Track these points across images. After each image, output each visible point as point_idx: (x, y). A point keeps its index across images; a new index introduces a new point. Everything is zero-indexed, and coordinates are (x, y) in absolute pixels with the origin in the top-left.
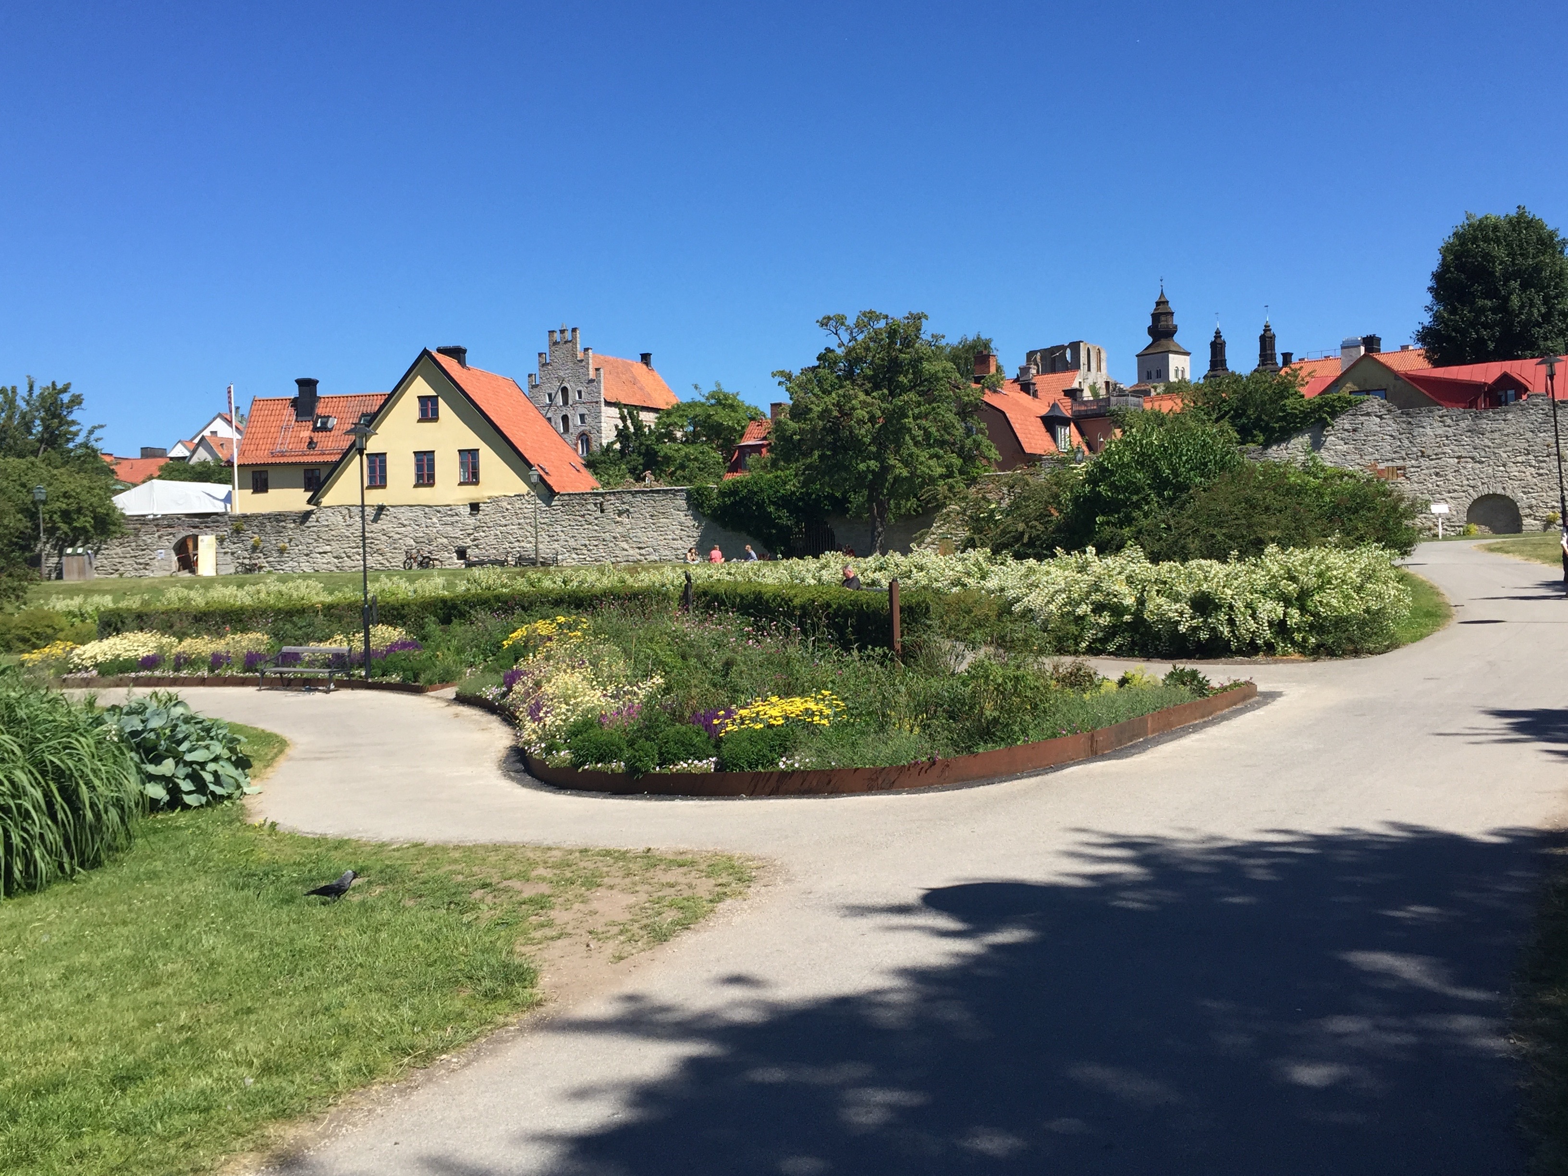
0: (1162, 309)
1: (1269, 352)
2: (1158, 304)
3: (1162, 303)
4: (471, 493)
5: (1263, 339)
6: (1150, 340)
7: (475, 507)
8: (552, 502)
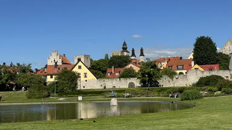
1: (142, 52)
3: (125, 43)
4: (86, 79)
6: (123, 49)
7: (86, 81)
8: (97, 80)
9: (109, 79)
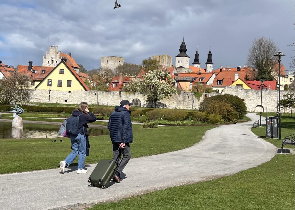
0: (183, 45)
1: (210, 58)
2: (182, 43)
3: (183, 43)
4: (69, 89)
5: (209, 55)
6: (180, 52)
8: (86, 92)
9: (103, 92)
